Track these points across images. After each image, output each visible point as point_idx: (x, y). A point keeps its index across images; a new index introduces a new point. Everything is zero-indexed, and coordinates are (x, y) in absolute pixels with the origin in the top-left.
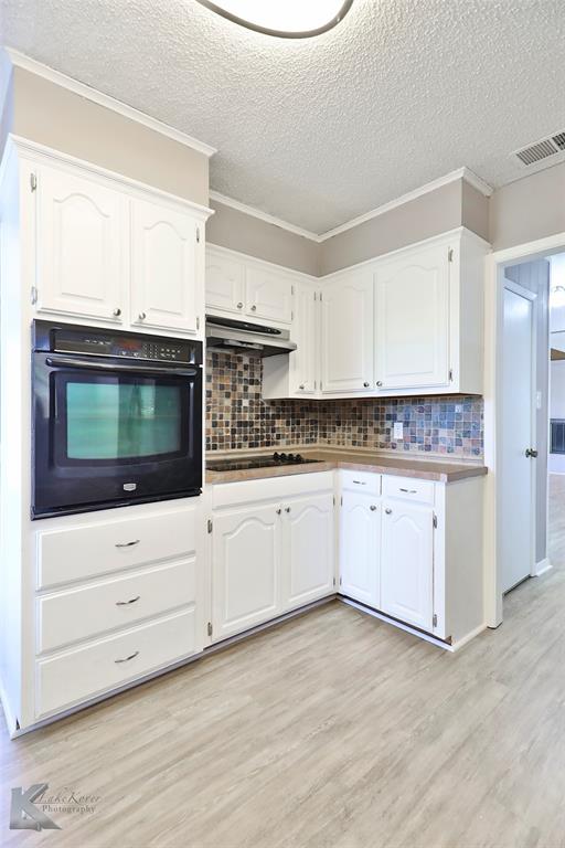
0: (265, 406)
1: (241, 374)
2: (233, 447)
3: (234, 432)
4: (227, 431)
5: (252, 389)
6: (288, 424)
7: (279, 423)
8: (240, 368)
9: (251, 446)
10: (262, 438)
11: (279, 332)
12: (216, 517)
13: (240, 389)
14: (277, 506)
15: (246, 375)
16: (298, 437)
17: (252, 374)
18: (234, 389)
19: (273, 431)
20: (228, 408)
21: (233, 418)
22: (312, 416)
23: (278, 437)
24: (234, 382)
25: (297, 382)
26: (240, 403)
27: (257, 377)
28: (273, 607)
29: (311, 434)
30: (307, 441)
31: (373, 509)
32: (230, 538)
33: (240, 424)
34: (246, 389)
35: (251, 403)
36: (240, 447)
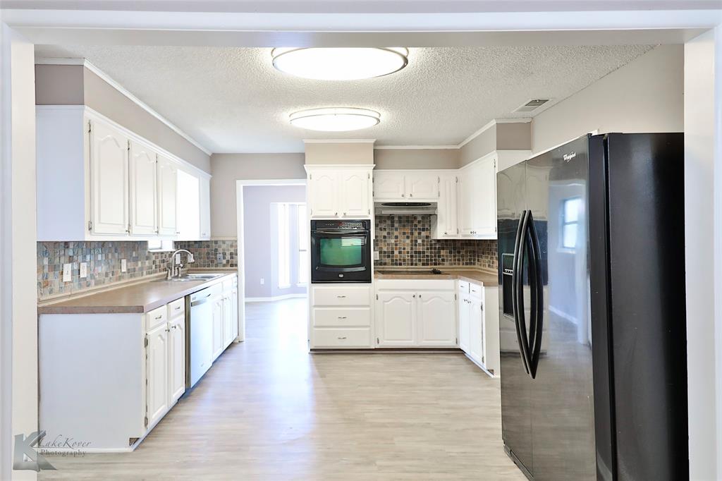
0: (433, 242)
1: (416, 226)
2: (412, 264)
3: (412, 256)
4: (408, 256)
5: (424, 234)
6: (450, 252)
7: (443, 253)
8: (415, 223)
9: (423, 264)
10: (431, 260)
11: (429, 204)
12: (380, 293)
13: (416, 234)
14: (414, 293)
15: (420, 226)
16: (459, 260)
17: (423, 225)
18: (412, 234)
19: (439, 256)
20: (408, 244)
21: (412, 249)
22: (470, 248)
23: (443, 260)
24: (412, 230)
25: (442, 231)
26: (416, 241)
27: (426, 227)
29: (470, 260)
30: (467, 264)
32: (386, 303)
33: (416, 252)
34: (420, 234)
35: (423, 241)
36: (416, 265)
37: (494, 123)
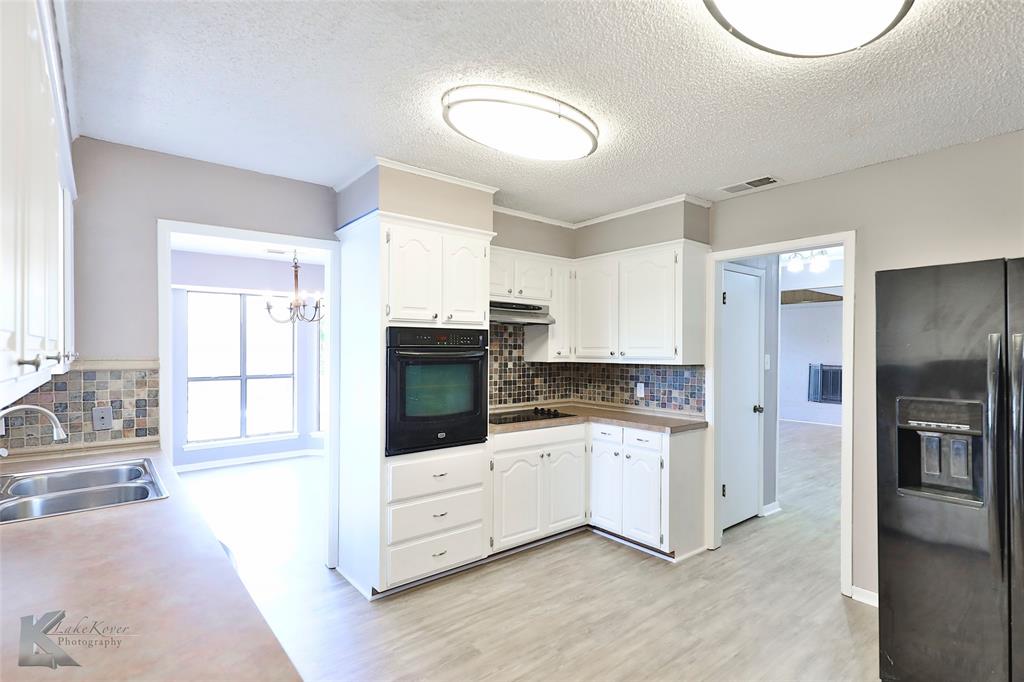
0: (527, 366)
1: (506, 341)
2: (500, 403)
3: (500, 389)
4: (496, 390)
5: (516, 353)
6: (545, 382)
7: (538, 382)
8: (506, 336)
9: (514, 401)
10: (524, 394)
11: (539, 308)
12: (497, 458)
13: (506, 353)
14: (540, 451)
15: (510, 342)
16: (554, 392)
17: (515, 341)
18: (501, 353)
19: (533, 388)
20: (496, 370)
21: (500, 378)
22: (566, 374)
23: (537, 393)
24: (501, 348)
25: (555, 349)
26: (506, 365)
27: (519, 342)
28: (538, 530)
29: (566, 390)
30: (562, 397)
31: (616, 454)
32: (506, 475)
33: (505, 383)
34: (510, 353)
35: (515, 365)
36: (505, 402)
37: (682, 198)
